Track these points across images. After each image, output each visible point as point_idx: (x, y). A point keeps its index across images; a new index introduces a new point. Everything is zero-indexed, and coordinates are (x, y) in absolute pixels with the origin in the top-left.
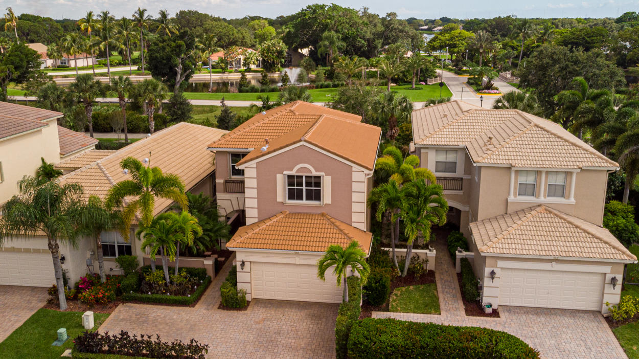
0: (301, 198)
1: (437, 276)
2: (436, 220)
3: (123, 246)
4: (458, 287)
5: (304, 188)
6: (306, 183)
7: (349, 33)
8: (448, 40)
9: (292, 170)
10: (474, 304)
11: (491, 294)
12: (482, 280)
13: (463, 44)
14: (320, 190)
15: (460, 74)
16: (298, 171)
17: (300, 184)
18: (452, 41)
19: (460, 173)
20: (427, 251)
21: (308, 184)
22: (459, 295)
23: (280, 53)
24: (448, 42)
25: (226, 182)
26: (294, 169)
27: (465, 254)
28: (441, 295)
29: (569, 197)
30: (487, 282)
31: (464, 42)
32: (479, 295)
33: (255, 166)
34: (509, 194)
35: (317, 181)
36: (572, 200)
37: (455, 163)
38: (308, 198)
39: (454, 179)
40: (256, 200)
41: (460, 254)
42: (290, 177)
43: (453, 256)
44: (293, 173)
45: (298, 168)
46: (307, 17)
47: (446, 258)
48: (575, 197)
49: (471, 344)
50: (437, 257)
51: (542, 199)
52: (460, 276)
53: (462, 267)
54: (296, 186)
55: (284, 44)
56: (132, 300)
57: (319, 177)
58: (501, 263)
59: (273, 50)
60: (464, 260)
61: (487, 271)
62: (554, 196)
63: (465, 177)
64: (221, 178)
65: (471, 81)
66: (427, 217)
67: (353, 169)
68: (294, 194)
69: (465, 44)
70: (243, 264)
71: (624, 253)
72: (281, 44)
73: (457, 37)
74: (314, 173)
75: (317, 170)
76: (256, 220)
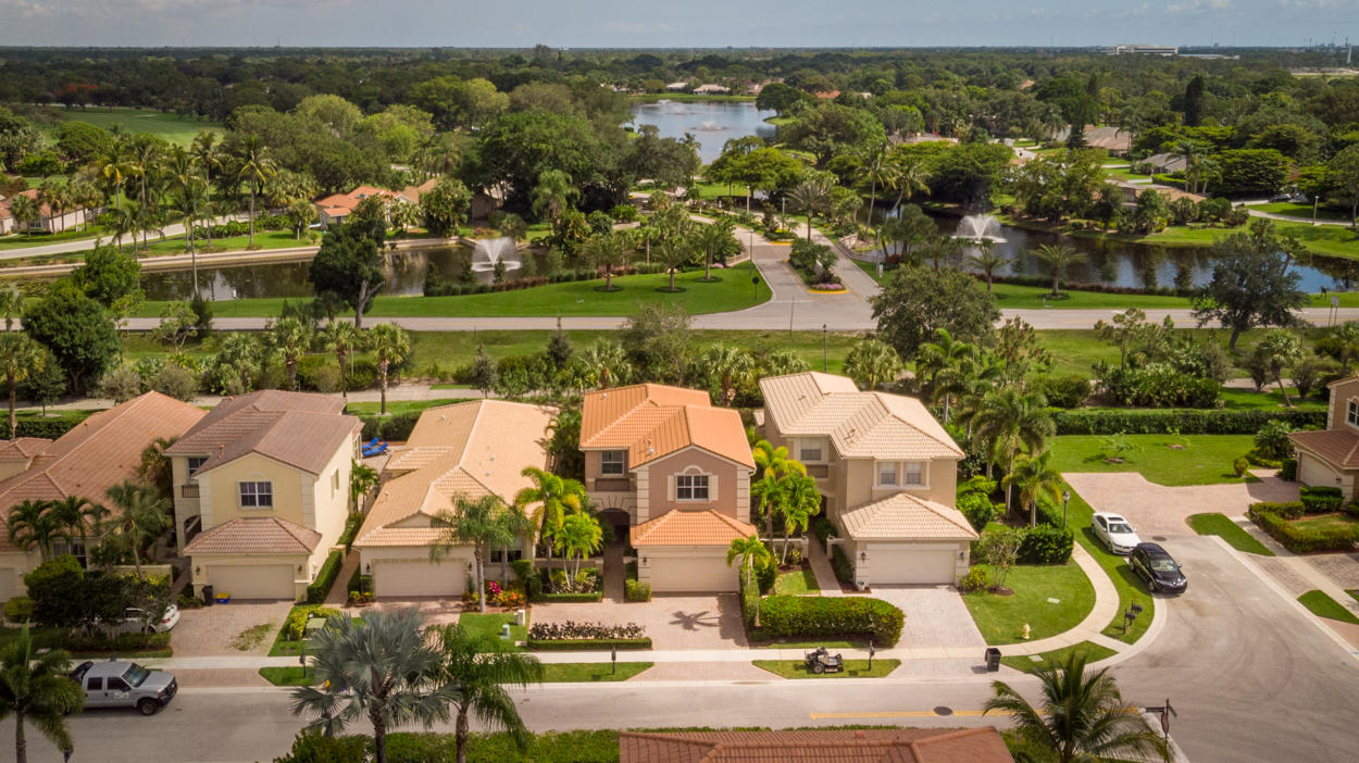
0: (690, 497)
1: (811, 562)
2: (811, 510)
3: (514, 551)
4: (831, 570)
5: (693, 487)
6: (695, 482)
7: (578, 166)
8: (746, 167)
9: (682, 472)
10: (847, 582)
11: (862, 572)
12: (854, 563)
13: (772, 176)
14: (708, 488)
15: (775, 240)
16: (688, 472)
17: (689, 483)
18: (753, 169)
19: (824, 460)
20: (800, 540)
21: (697, 483)
22: (834, 578)
23: (459, 204)
24: (746, 171)
25: (597, 480)
26: (684, 471)
27: (835, 540)
28: (817, 579)
29: (924, 484)
30: (859, 563)
31: (773, 172)
32: (852, 577)
33: (648, 469)
34: (872, 484)
35: (705, 480)
36: (928, 488)
37: (819, 451)
38: (696, 496)
39: (819, 466)
40: (647, 500)
41: (831, 541)
42: (680, 478)
43: (823, 543)
44: (683, 474)
45: (688, 470)
46: (504, 138)
47: (817, 545)
48: (930, 484)
49: (853, 608)
50: (810, 546)
51: (902, 487)
52: (833, 561)
53: (834, 552)
54: (686, 486)
55: (465, 187)
57: (707, 477)
58: (869, 546)
59: (446, 199)
60: (835, 546)
61: (858, 554)
62: (913, 483)
63: (830, 464)
64: (591, 477)
65: (797, 262)
66: (804, 508)
67: (737, 468)
68: (683, 493)
69: (776, 175)
70: (645, 560)
71: (968, 531)
72: (460, 187)
73: (761, 162)
74: (703, 473)
75: (705, 471)
76: (647, 519)
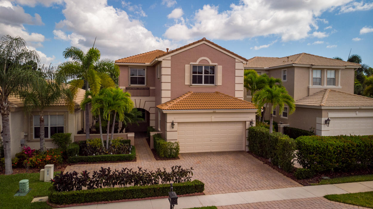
0: (201, 82)
3: (56, 127)
5: (203, 75)
6: (205, 71)
9: (196, 61)
14: (214, 76)
16: (200, 62)
17: (201, 72)
25: (127, 88)
26: (197, 61)
29: (338, 85)
33: (170, 58)
34: (309, 84)
35: (213, 70)
38: (206, 82)
40: (170, 84)
41: (281, 125)
42: (194, 67)
44: (197, 63)
45: (200, 60)
48: (341, 85)
51: (326, 86)
54: (198, 74)
56: (79, 161)
57: (214, 67)
62: (330, 85)
64: (122, 86)
67: (236, 61)
68: (196, 80)
70: (173, 124)
75: (212, 62)
76: (170, 99)
